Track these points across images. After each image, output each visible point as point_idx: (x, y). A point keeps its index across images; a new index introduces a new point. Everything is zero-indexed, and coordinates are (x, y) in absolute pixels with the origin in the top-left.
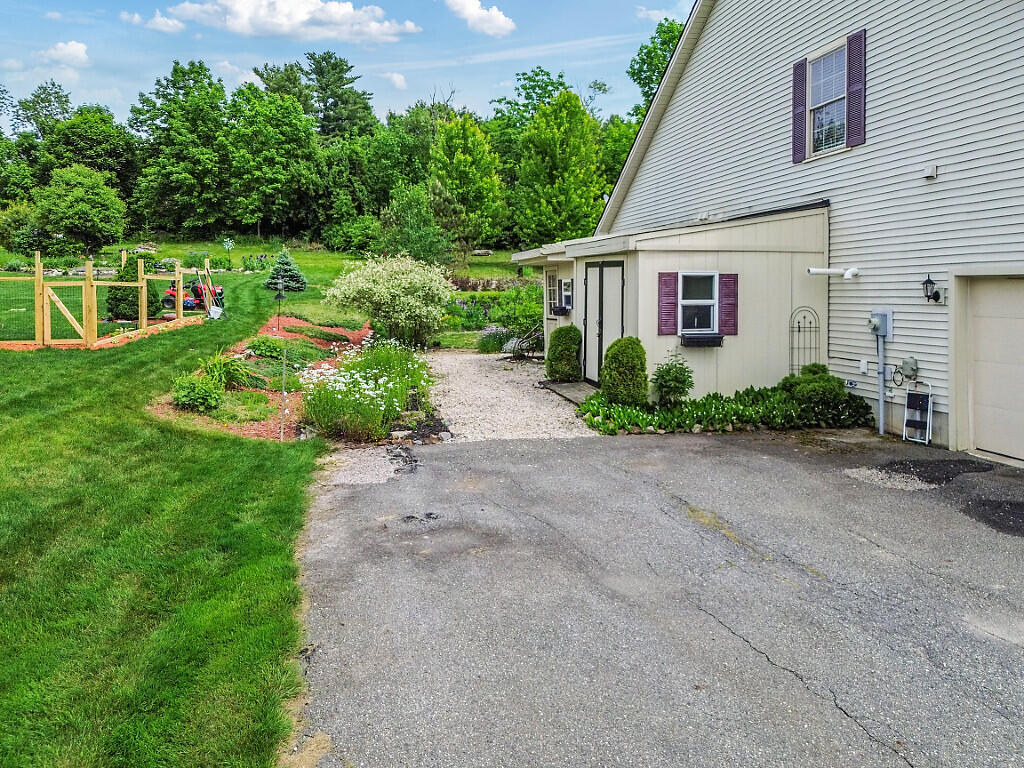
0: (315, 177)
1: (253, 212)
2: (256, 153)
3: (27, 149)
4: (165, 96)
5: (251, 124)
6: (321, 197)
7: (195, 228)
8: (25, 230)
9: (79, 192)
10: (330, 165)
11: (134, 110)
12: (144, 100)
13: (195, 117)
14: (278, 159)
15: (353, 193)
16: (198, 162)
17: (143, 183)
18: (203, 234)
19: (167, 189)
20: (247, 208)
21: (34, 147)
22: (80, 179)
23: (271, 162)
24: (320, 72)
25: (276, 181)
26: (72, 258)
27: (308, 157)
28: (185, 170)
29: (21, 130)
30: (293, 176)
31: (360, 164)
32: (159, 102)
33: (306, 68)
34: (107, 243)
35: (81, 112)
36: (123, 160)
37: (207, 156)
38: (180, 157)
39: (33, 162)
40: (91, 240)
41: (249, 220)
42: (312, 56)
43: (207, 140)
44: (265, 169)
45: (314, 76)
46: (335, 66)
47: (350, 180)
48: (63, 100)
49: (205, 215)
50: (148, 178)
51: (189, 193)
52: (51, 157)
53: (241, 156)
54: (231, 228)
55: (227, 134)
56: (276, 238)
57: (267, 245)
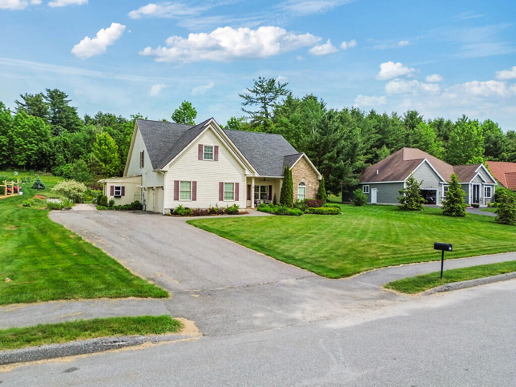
0: (49, 149)
1: (22, 161)
2: (24, 139)
6: (51, 156)
10: (55, 144)
14: (34, 142)
15: (65, 155)
20: (20, 158)
23: (31, 143)
24: (52, 97)
25: (33, 150)
27: (46, 141)
30: (40, 148)
31: (68, 144)
33: (46, 95)
41: (21, 163)
42: (49, 90)
44: (28, 145)
45: (49, 99)
46: (59, 96)
47: (63, 150)
53: (18, 140)
54: (12, 165)
55: (12, 131)
56: (32, 171)
57: (28, 173)
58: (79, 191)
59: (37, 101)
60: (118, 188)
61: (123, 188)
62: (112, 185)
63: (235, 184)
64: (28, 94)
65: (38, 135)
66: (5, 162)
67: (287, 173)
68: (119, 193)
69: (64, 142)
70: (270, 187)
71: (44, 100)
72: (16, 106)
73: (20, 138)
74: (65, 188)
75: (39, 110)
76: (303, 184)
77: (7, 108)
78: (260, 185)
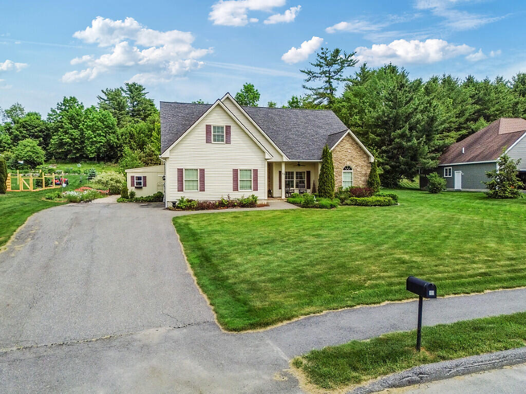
0: (116, 140)
1: (93, 153)
2: (94, 131)
3: (8, 129)
4: (61, 109)
5: (93, 121)
6: (119, 147)
7: (73, 158)
8: (10, 161)
9: (29, 149)
10: (122, 136)
11: (49, 115)
12: (53, 111)
13: (71, 119)
14: (102, 134)
15: (131, 146)
16: (72, 135)
17: (52, 141)
18: (75, 161)
19: (61, 144)
20: (91, 151)
21: (11, 128)
22: (29, 144)
23: (100, 135)
24: (131, 91)
25: (101, 142)
26: (26, 170)
27: (114, 133)
28: (68, 138)
29: (6, 121)
30: (108, 140)
31: (134, 135)
32: (58, 112)
34: (39, 165)
35: (28, 115)
36: (45, 133)
37: (76, 133)
38: (66, 133)
39: (11, 134)
40: (32, 164)
41: (91, 156)
43: (76, 127)
44: (97, 137)
45: (128, 93)
47: (129, 141)
48: (22, 110)
49: (76, 153)
50: (54, 140)
51: (70, 146)
52: (18, 133)
53: (89, 133)
54: (86, 158)
55: (83, 125)
56: (102, 162)
57: (98, 165)
58: (117, 182)
59: (116, 95)
60: (139, 178)
61: (145, 178)
62: (133, 175)
63: (252, 171)
64: (109, 89)
65: (106, 127)
66: (78, 155)
67: (326, 156)
68: (140, 183)
69: (130, 133)
70: (309, 173)
71: (124, 94)
72: (98, 101)
73: (89, 131)
74: (103, 179)
75: (119, 104)
76: (349, 168)
77: (80, 103)
78: (295, 170)
